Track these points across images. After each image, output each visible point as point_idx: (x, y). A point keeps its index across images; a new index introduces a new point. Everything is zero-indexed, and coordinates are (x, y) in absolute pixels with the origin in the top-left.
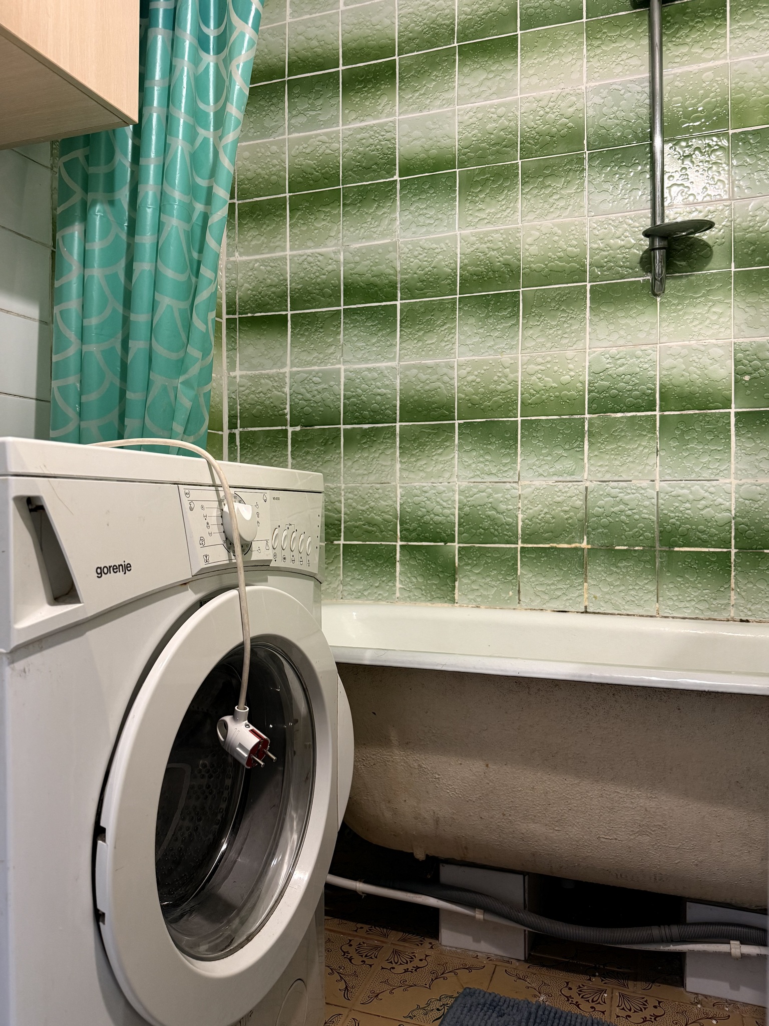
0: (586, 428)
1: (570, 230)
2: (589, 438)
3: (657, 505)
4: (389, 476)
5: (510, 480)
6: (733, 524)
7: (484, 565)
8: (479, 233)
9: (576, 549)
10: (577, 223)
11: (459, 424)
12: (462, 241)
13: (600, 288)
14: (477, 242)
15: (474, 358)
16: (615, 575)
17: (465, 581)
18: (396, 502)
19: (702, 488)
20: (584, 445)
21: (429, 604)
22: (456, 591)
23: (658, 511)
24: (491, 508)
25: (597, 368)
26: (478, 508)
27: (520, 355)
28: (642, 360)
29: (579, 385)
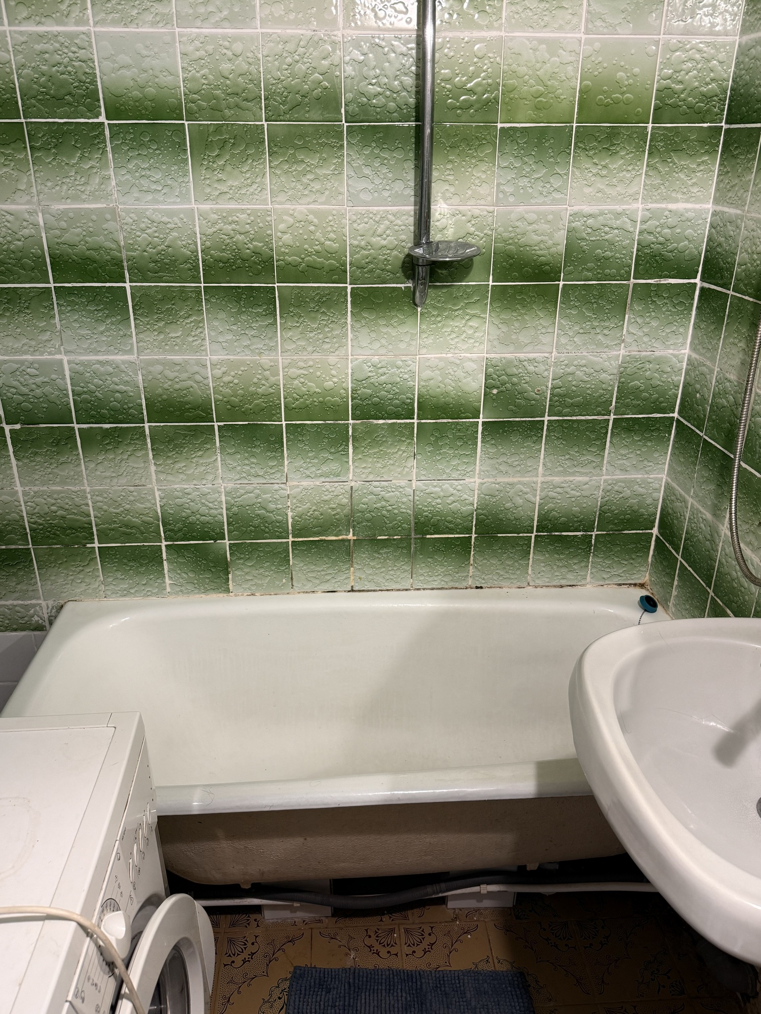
0: (350, 433)
1: (327, 221)
2: (353, 442)
3: (414, 501)
4: (143, 479)
5: (278, 481)
6: (474, 515)
7: (256, 558)
8: (222, 210)
9: (343, 540)
10: (335, 212)
11: (219, 426)
12: (201, 218)
13: (361, 291)
14: (220, 222)
15: (229, 357)
16: (377, 560)
17: (238, 573)
18: (155, 504)
19: (451, 487)
20: (348, 449)
21: (203, 595)
22: (230, 582)
23: (414, 506)
24: (260, 508)
25: (361, 376)
26: (247, 508)
27: (280, 358)
28: (402, 370)
29: (342, 391)
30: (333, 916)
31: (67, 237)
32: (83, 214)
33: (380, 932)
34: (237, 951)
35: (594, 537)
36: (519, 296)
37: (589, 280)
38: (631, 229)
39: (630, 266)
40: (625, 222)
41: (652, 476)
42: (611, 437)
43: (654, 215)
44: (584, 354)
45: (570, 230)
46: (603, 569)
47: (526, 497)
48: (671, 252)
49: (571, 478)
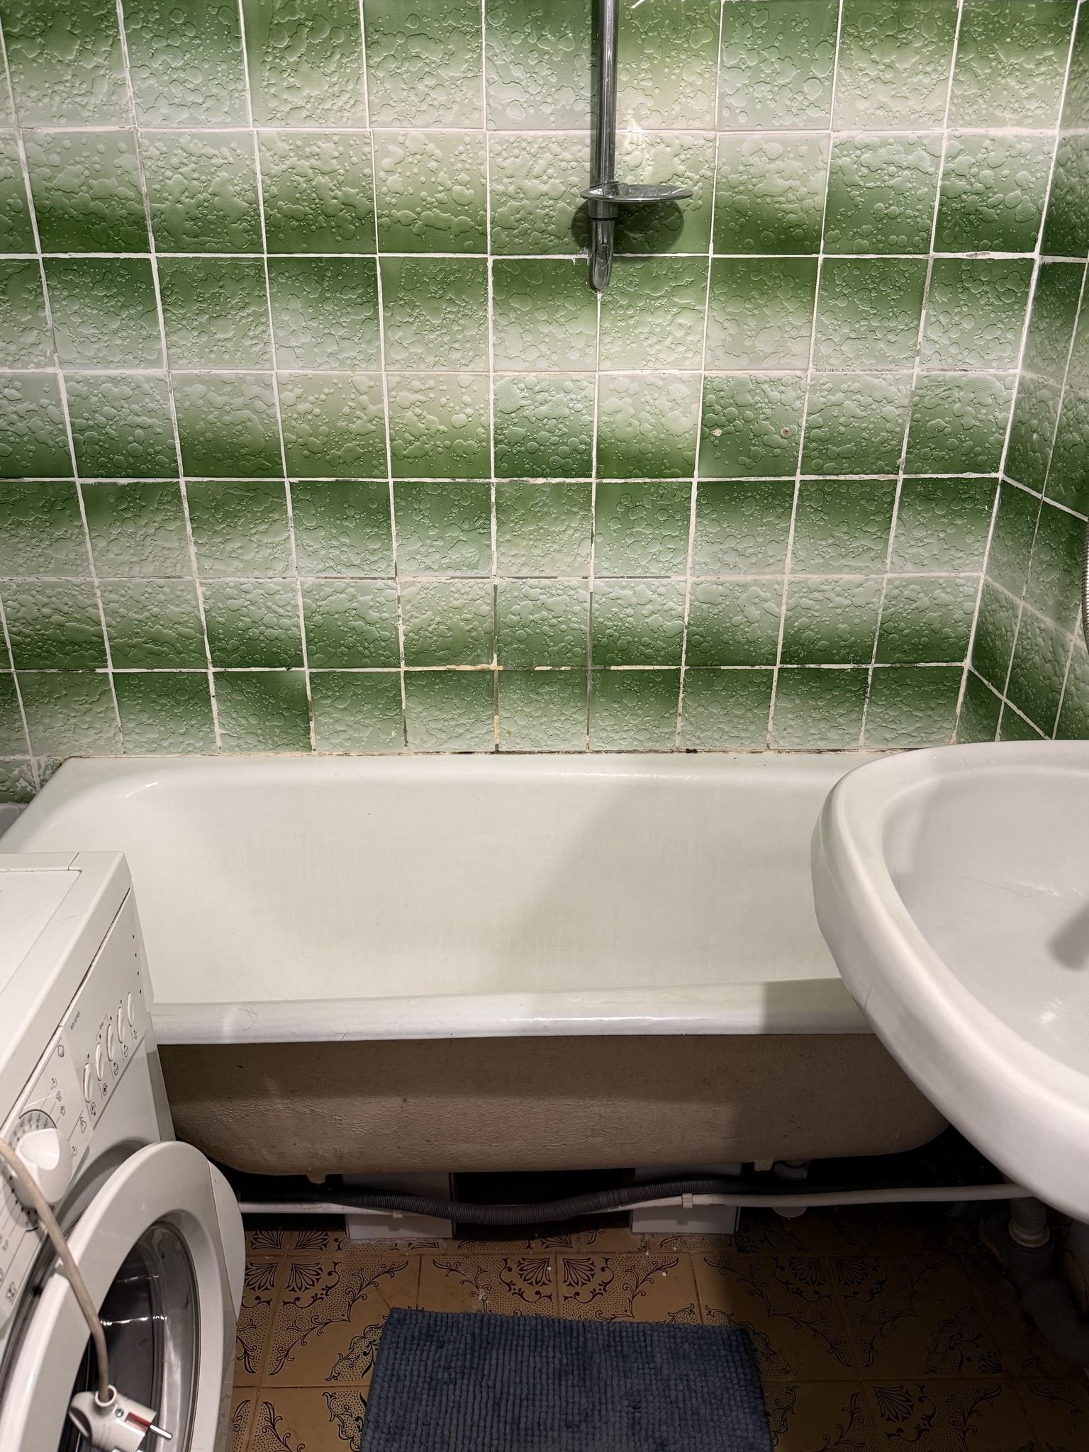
0: (493, 499)
1: (457, 153)
2: (497, 514)
3: (591, 611)
4: (178, 567)
5: (382, 575)
6: (685, 635)
7: (351, 697)
8: (295, 136)
9: (482, 671)
10: (467, 139)
11: (291, 484)
12: (263, 148)
13: (508, 266)
14: (292, 154)
15: (305, 372)
16: (535, 703)
17: (324, 719)
18: (197, 606)
19: (649, 589)
20: (490, 524)
21: (271, 754)
22: (312, 734)
23: (591, 618)
24: (356, 616)
25: (510, 406)
26: (336, 616)
27: (384, 374)
28: (573, 396)
29: (480, 430)
30: (455, 1237)
31: (61, 179)
32: (84, 141)
33: (526, 1263)
34: (304, 1284)
35: (870, 673)
36: (755, 276)
37: (865, 253)
38: (932, 170)
39: (928, 230)
40: (921, 158)
41: (962, 575)
42: (900, 510)
43: (968, 145)
44: (858, 372)
45: (834, 171)
46: (884, 725)
47: (765, 606)
48: (993, 207)
49: (836, 577)
